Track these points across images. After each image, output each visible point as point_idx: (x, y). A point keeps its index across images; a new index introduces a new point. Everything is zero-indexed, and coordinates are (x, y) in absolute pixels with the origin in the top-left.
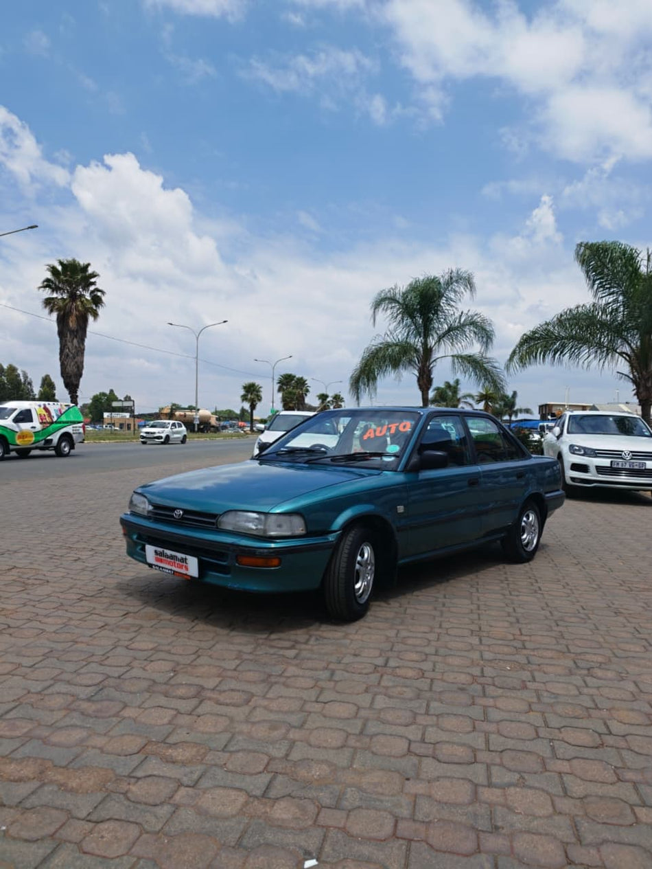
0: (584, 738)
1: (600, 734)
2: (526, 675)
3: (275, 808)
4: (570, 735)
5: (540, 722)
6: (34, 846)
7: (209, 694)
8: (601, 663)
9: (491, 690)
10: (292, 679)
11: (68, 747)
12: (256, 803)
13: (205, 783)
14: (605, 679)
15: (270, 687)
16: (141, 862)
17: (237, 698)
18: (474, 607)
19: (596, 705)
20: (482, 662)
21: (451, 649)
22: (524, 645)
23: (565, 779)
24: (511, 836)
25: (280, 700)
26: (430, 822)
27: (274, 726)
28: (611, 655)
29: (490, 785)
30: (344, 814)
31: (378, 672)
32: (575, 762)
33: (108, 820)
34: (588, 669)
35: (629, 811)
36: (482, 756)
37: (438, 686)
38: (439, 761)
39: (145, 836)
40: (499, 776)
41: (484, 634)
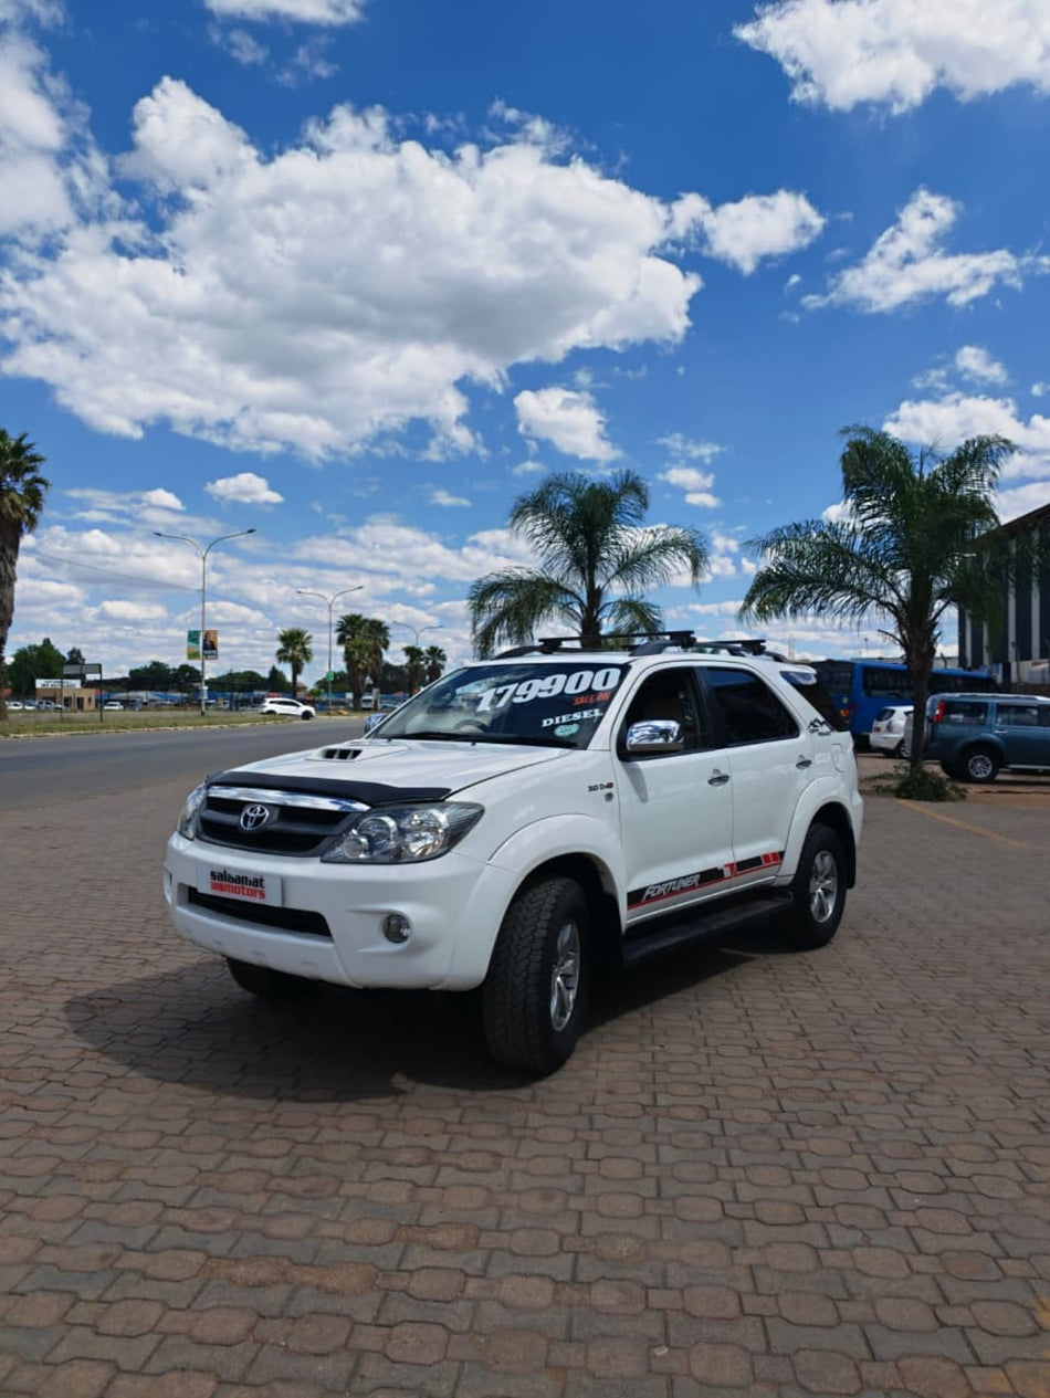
0: (923, 1184)
1: (941, 1177)
2: (834, 1107)
3: (593, 1292)
4: (906, 1180)
5: (867, 1167)
6: (330, 1360)
7: (445, 1159)
8: (922, 1084)
9: (797, 1129)
10: (541, 1132)
11: (296, 1240)
12: (567, 1289)
13: (495, 1271)
14: (931, 1106)
15: (519, 1143)
16: (466, 1365)
17: (482, 1160)
18: (741, 1012)
19: (929, 1140)
20: (775, 1093)
21: (729, 1076)
22: (820, 1065)
23: (914, 1233)
24: (871, 1300)
25: (540, 1159)
26: (776, 1295)
27: (547, 1195)
28: (933, 1072)
29: (832, 1248)
30: (677, 1294)
31: (649, 1114)
32: (921, 1213)
33: (402, 1322)
34: (908, 1094)
35: (993, 1264)
36: (812, 1213)
37: (731, 1128)
38: (765, 1224)
39: (454, 1337)
40: (840, 1236)
41: (766, 1052)
